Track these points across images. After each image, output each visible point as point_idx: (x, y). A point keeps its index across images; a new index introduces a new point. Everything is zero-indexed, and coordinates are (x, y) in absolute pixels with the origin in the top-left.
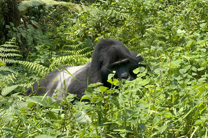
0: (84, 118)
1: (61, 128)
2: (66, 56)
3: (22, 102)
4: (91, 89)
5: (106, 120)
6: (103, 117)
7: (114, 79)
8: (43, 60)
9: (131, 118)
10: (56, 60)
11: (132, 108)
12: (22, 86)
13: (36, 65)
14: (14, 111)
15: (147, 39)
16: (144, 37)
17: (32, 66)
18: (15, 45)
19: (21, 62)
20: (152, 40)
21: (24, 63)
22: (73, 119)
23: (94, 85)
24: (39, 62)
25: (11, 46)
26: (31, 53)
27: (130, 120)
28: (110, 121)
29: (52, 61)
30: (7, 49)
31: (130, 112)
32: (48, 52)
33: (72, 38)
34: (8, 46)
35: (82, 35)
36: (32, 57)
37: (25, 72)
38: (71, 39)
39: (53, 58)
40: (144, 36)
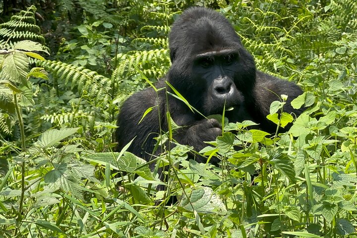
0: (209, 203)
1: (154, 225)
2: (152, 51)
3: (82, 164)
4: (230, 135)
5: (262, 209)
6: (257, 201)
7: (283, 114)
8: (95, 58)
9: (321, 205)
10: (127, 61)
11: (322, 183)
12: (48, 119)
13: (81, 71)
15: (333, 17)
16: (326, 13)
17: (70, 74)
18: (33, 23)
19: (48, 63)
20: (347, 19)
21: (53, 65)
22: (185, 204)
23: (237, 126)
24: (84, 63)
25: (23, 25)
26: (66, 42)
27: (319, 210)
28: (274, 211)
29: (117, 62)
30: (14, 33)
31: (319, 190)
32: (108, 39)
33: (158, 8)
34: (17, 25)
35: (181, 2)
36: (67, 52)
37: (52, 85)
38: (155, 10)
39: (119, 55)
40: (326, 9)
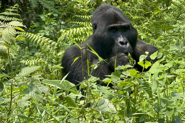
0: (107, 107)
1: (78, 118)
2: (78, 28)
3: (42, 85)
4: (119, 72)
5: (135, 110)
6: (132, 106)
7: (146, 62)
8: (49, 32)
9: (165, 109)
10: (66, 33)
11: (166, 98)
13: (41, 38)
14: (35, 96)
15: (172, 12)
16: (169, 10)
17: (36, 39)
18: (17, 13)
19: (24, 34)
20: (179, 13)
21: (27, 35)
22: (95, 107)
23: (122, 67)
24: (43, 34)
25: (12, 14)
26: (34, 23)
27: (164, 111)
28: (141, 112)
29: (60, 34)
30: (7, 18)
31: (164, 101)
32: (56, 22)
33: (82, 6)
34: (9, 14)
35: (94, 4)
36: (34, 28)
37: (26, 45)
38: (80, 7)
39: (61, 30)
40: (169, 8)
